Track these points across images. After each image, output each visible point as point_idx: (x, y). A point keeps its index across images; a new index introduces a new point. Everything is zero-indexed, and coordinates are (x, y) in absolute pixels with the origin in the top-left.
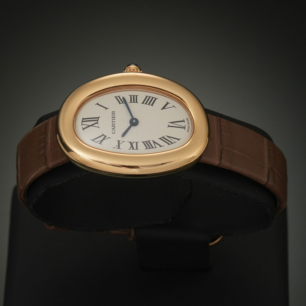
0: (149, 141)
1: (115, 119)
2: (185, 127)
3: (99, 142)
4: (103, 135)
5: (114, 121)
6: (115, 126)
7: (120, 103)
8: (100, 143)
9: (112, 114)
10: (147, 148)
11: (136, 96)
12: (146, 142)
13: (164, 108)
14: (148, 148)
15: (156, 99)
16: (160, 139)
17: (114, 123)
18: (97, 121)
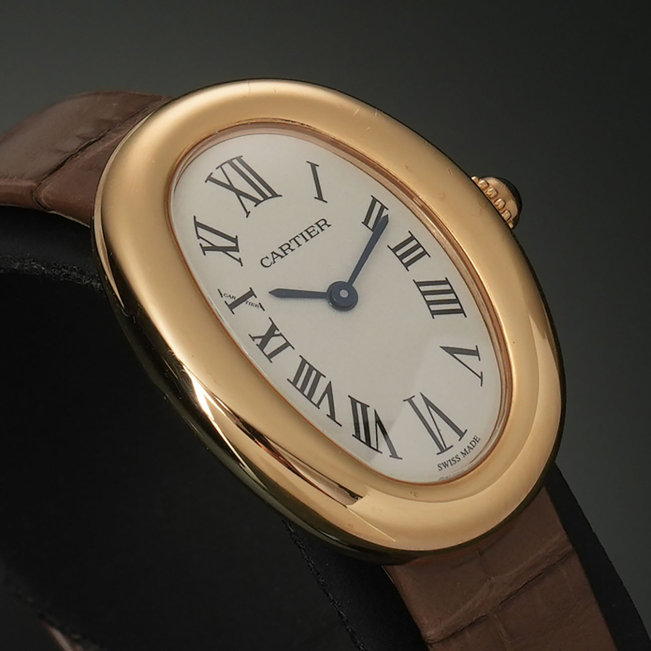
0: (319, 375)
1: (307, 240)
2: (447, 449)
3: (205, 244)
4: (235, 240)
5: (301, 240)
6: (286, 254)
7: (366, 223)
8: (204, 249)
9: (317, 224)
10: (294, 383)
11: (425, 253)
12: (311, 369)
13: (451, 351)
14: (299, 385)
15: (461, 311)
16: (354, 402)
17: (294, 245)
18: (262, 199)
